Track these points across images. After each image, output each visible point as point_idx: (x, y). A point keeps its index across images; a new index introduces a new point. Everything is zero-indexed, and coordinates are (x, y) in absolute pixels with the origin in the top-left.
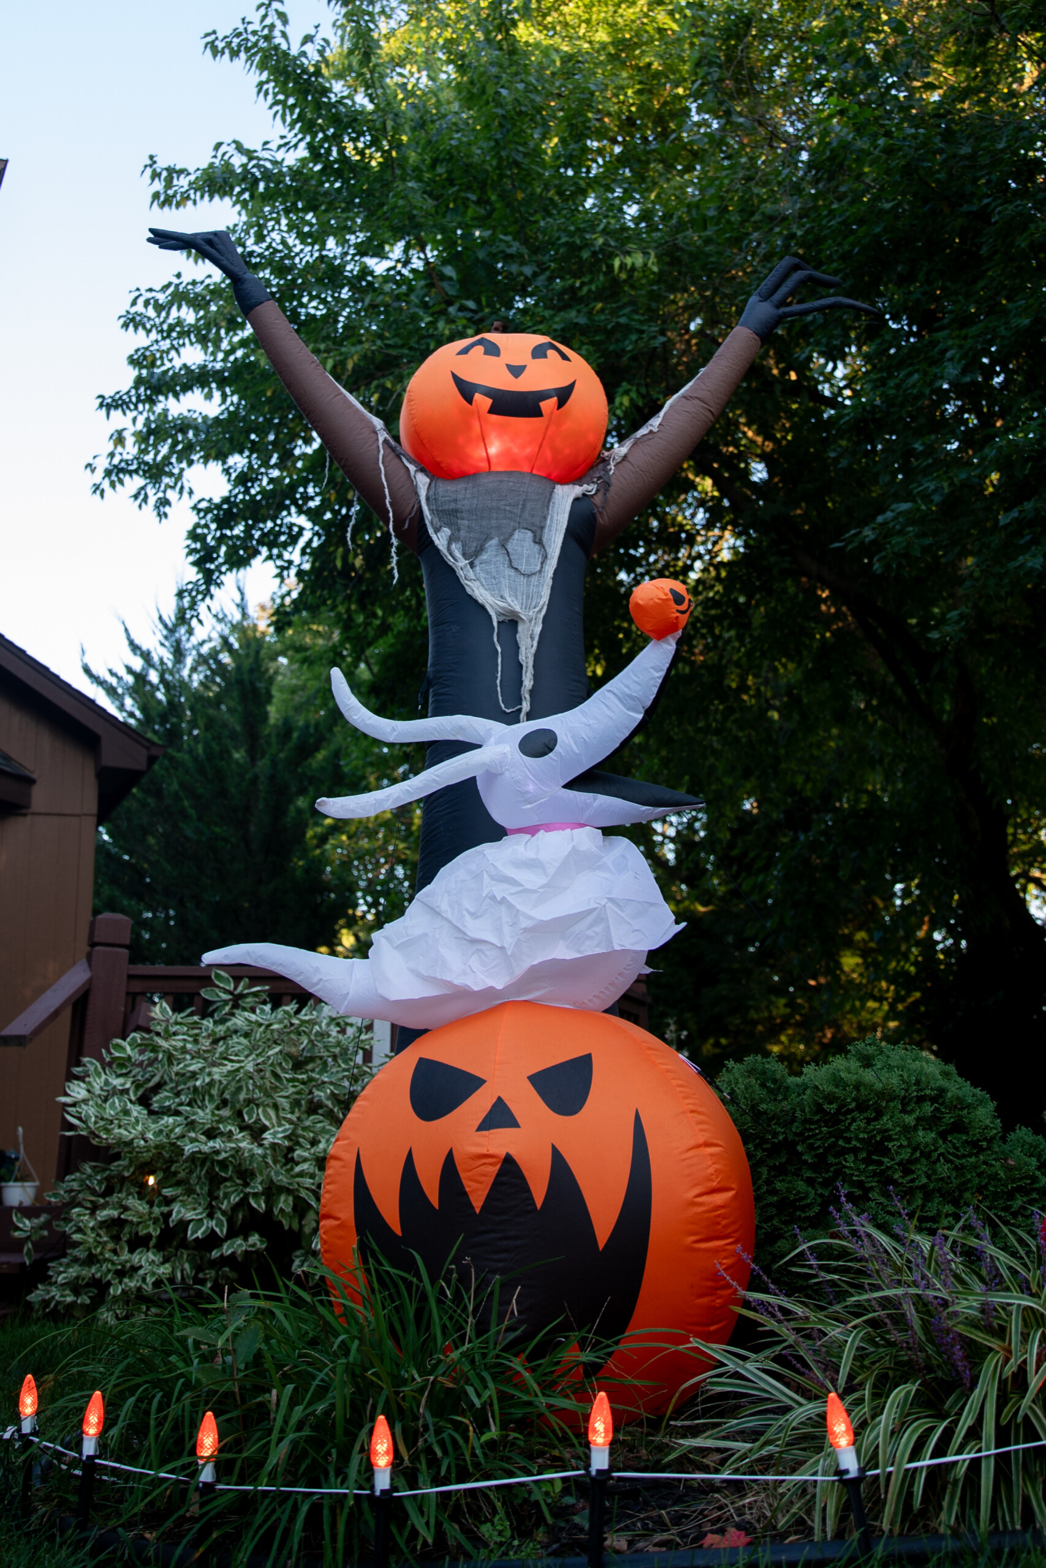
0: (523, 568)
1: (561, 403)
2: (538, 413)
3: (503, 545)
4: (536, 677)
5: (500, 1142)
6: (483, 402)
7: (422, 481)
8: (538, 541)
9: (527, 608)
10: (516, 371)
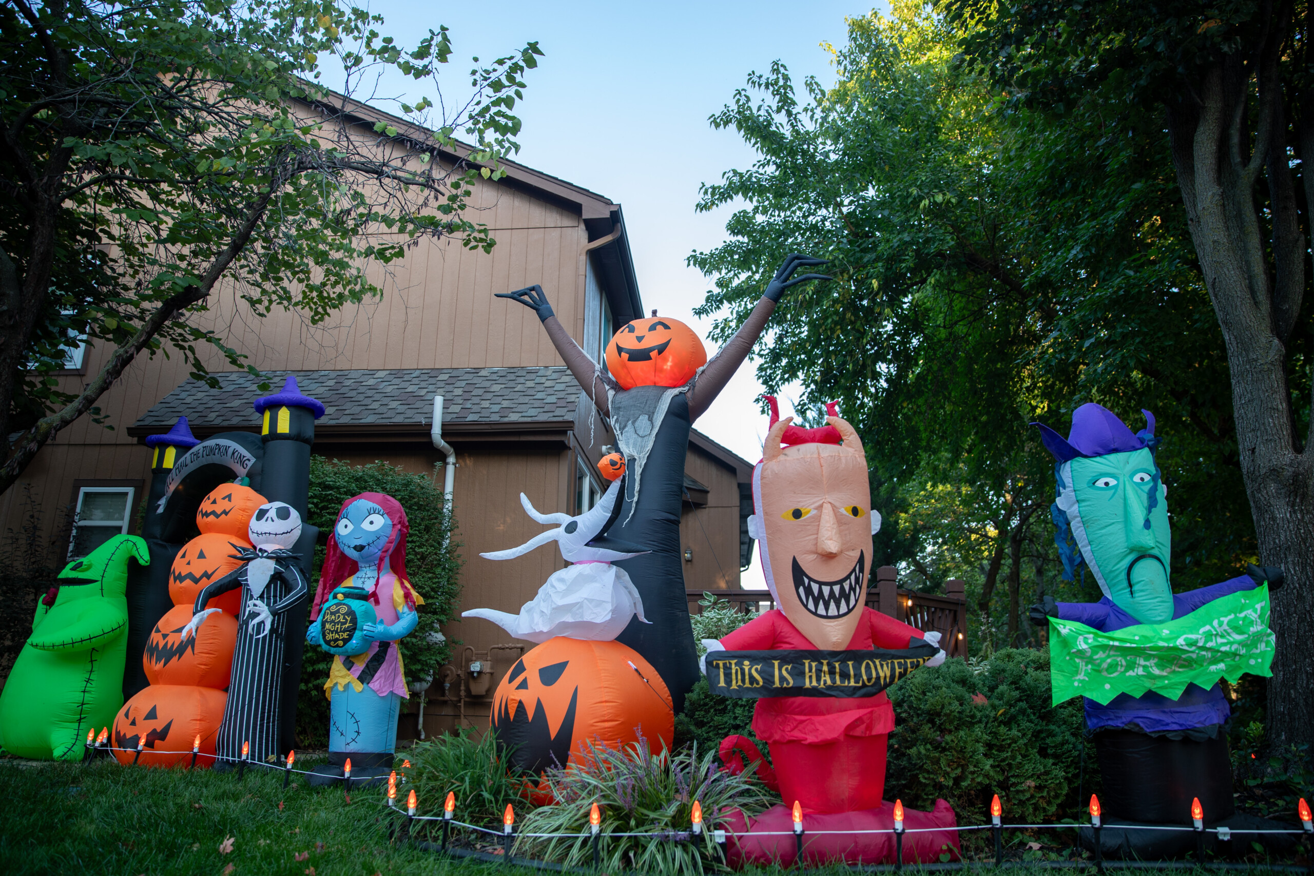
0: (641, 434)
1: (660, 352)
2: (650, 358)
3: (633, 423)
4: (641, 484)
5: (522, 695)
6: (625, 356)
7: (611, 393)
8: (651, 419)
9: (640, 452)
10: (640, 339)
